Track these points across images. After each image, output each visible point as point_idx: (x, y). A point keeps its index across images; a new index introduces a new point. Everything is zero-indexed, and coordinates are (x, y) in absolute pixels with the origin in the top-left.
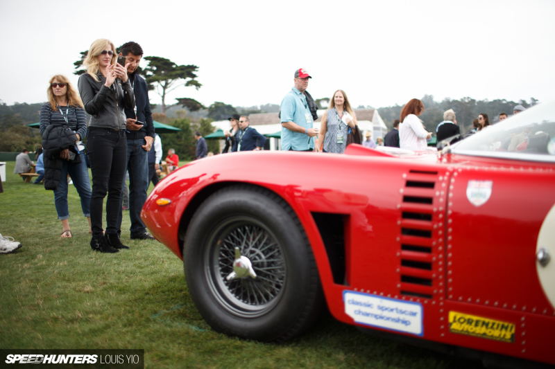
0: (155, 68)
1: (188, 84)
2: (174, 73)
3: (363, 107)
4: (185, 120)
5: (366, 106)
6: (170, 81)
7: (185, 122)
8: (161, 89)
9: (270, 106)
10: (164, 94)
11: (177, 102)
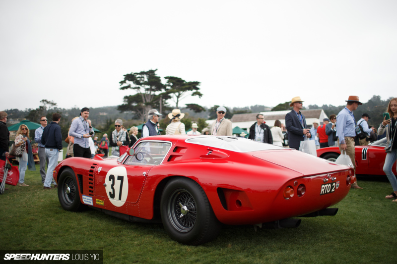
0: (171, 84)
1: (193, 94)
2: (184, 87)
3: (326, 106)
4: (188, 119)
5: (328, 105)
6: (181, 92)
7: (188, 121)
8: (175, 98)
9: (258, 106)
10: (178, 101)
11: (186, 106)
